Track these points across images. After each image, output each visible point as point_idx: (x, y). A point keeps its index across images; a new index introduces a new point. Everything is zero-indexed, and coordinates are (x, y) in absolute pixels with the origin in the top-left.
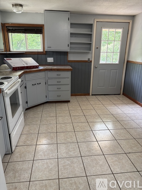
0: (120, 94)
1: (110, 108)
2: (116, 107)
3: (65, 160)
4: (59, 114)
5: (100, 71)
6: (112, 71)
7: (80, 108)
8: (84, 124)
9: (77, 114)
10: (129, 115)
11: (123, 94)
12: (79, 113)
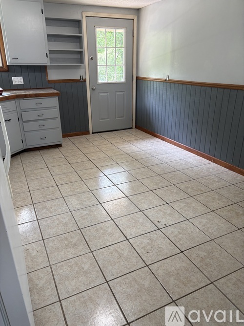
0: (132, 128)
1: (122, 146)
2: (129, 145)
3: (81, 211)
4: (51, 164)
5: (100, 94)
6: (117, 93)
7: (80, 153)
8: (93, 170)
9: (79, 160)
10: (148, 152)
11: (136, 128)
12: (81, 159)
